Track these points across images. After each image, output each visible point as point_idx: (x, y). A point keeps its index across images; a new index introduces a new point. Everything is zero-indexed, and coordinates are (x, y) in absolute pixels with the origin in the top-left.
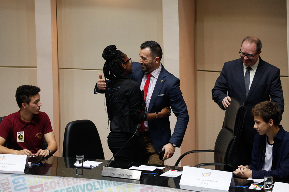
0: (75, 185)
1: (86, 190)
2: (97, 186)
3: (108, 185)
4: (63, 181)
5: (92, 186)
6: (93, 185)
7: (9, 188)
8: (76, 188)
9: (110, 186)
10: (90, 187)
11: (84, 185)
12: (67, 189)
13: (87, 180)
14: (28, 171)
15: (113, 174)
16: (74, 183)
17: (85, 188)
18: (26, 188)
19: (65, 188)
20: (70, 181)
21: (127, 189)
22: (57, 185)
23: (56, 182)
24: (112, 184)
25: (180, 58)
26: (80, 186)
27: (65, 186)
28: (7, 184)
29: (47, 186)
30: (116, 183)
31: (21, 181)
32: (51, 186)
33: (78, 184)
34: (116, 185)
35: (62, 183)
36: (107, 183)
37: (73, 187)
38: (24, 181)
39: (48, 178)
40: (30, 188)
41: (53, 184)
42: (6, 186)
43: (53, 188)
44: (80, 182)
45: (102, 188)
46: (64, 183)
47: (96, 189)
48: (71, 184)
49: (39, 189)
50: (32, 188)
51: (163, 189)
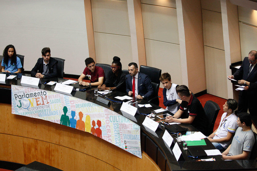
0: (85, 103)
1: (88, 106)
2: (92, 105)
4: (81, 101)
5: (90, 105)
7: (63, 100)
9: (95, 106)
12: (82, 104)
13: (88, 102)
15: (100, 100)
18: (69, 101)
19: (81, 103)
21: (101, 108)
23: (79, 101)
29: (75, 102)
31: (67, 98)
33: (86, 103)
36: (95, 104)
37: (84, 104)
38: (68, 98)
39: (76, 99)
41: (77, 101)
42: (62, 99)
43: (78, 103)
48: (83, 102)
49: (73, 102)
50: (71, 101)
51: (111, 111)
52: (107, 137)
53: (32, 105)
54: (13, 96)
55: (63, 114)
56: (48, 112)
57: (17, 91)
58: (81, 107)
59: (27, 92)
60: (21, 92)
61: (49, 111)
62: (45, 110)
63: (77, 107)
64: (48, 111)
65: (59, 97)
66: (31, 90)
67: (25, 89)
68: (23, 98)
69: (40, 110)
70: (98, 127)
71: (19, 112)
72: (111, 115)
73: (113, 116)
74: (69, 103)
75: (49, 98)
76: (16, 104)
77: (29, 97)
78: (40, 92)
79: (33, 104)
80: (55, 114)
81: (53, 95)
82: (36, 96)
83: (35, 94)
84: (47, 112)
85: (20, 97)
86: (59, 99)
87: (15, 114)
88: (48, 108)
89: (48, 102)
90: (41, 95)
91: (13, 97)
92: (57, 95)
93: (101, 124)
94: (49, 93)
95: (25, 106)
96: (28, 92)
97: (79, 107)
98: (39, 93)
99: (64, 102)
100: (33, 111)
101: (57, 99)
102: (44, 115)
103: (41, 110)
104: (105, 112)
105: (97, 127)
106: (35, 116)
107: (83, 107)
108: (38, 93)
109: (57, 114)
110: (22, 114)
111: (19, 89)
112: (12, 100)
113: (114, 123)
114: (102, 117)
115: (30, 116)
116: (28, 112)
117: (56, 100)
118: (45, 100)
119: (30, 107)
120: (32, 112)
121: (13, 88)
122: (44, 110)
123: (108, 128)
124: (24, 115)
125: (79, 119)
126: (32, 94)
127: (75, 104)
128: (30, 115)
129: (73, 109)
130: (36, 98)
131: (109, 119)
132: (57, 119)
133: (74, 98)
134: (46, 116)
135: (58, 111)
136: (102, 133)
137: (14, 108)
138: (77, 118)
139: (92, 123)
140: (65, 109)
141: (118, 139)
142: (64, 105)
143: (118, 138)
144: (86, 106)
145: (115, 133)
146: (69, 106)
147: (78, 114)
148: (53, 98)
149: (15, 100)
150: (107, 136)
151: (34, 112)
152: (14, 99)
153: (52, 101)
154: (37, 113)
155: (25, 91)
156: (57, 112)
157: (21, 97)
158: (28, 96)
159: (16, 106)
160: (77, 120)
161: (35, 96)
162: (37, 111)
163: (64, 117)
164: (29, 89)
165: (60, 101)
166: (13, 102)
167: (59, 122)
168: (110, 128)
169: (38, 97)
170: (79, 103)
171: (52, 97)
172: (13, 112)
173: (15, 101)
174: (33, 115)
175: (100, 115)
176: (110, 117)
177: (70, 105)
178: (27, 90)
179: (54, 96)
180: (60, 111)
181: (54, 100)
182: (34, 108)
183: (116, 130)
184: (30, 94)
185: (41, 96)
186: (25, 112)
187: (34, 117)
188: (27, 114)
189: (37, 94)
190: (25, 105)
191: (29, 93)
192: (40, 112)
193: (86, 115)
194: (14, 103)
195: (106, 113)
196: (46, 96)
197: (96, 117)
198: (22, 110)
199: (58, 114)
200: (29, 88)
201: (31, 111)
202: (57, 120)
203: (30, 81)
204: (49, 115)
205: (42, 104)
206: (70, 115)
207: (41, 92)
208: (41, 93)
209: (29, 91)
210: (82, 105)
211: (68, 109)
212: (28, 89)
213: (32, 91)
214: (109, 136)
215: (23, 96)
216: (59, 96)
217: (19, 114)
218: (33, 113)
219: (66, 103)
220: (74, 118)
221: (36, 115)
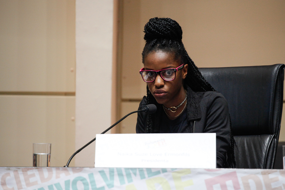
0: (45, 185)
2: (100, 182)
3: (125, 178)
4: (17, 178)
5: (86, 184)
6: (88, 180)
9: (130, 181)
10: (83, 186)
11: (67, 183)
13: (74, 171)
16: (43, 179)
20: (33, 175)
24: (135, 174)
26: (58, 185)
33: (54, 181)
34: (146, 176)
35: (14, 181)
36: (125, 175)
44: (57, 177)
45: (111, 186)
46: (19, 182)
48: (35, 183)
51: (263, 174)
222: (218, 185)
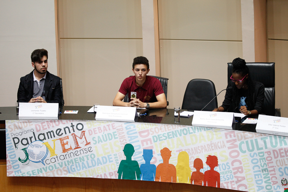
0: (174, 130)
1: (182, 134)
2: (191, 131)
3: (199, 130)
4: (165, 127)
6: (188, 130)
7: (123, 133)
8: (174, 132)
9: (201, 131)
10: (186, 132)
11: (181, 130)
12: (168, 133)
13: (183, 127)
14: (138, 119)
16: (173, 128)
17: (182, 132)
18: (136, 133)
19: (166, 132)
20: (170, 127)
21: (214, 133)
22: (160, 130)
23: (159, 128)
24: (202, 129)
25: (255, 30)
26: (178, 131)
27: (166, 131)
28: (121, 130)
29: (151, 131)
30: (206, 129)
31: (132, 127)
32: (155, 131)
33: (176, 129)
34: (206, 130)
36: (199, 128)
37: (173, 132)
38: (134, 127)
39: (153, 125)
40: (139, 132)
41: (157, 129)
42: (120, 132)
43: (157, 133)
44: (178, 128)
45: (194, 132)
46: (165, 129)
47: (190, 133)
48: (171, 130)
49: (146, 134)
50: (140, 133)
51: (243, 133)
52: (233, 183)
53: (53, 153)
54: (10, 141)
55: (124, 158)
56: (90, 162)
57: (18, 131)
58: (166, 139)
59: (40, 130)
60: (27, 132)
61: (90, 159)
62: (82, 159)
63: (156, 141)
64: (88, 159)
65: (113, 129)
66: (48, 126)
67: (36, 125)
68: (31, 142)
69: (69, 159)
70: (209, 169)
71: (22, 170)
72: (243, 140)
73: (247, 142)
74: (137, 137)
75: (90, 135)
76: (15, 157)
77: (45, 138)
78: (69, 125)
79: (55, 151)
80: (105, 161)
81: (98, 128)
82: (60, 134)
83: (59, 131)
84: (87, 162)
85: (25, 142)
86: (114, 133)
87: (15, 176)
88: (89, 153)
89: (88, 142)
90: (72, 132)
91: (8, 144)
92: (108, 126)
93: (217, 162)
94: (89, 125)
95: (36, 158)
96: (42, 129)
97: (160, 140)
98: (67, 127)
99: (124, 136)
100: (55, 165)
101: (108, 134)
102: (79, 168)
103: (72, 160)
104: (227, 138)
105: (206, 168)
106: (59, 172)
107: (172, 138)
108: (65, 129)
109: (110, 162)
110: (31, 173)
111: (23, 127)
112: (7, 149)
113: (250, 154)
114: (220, 148)
115: (48, 174)
116: (45, 167)
117: (105, 135)
118: (81, 138)
119: (49, 157)
120: (52, 166)
121: (10, 126)
122: (80, 158)
123: (237, 165)
124: (33, 174)
125: (162, 162)
126: (52, 131)
127: (150, 136)
128: (49, 172)
129: (147, 146)
130: (60, 139)
131: (238, 149)
132: (111, 171)
133: (147, 126)
134: (84, 168)
135: (111, 155)
136: (221, 178)
137: (12, 165)
138: (158, 161)
139: (193, 165)
140: (129, 150)
141: (264, 180)
142: (124, 141)
143: (263, 178)
144: (178, 135)
145: (254, 172)
146: (138, 141)
147: (160, 153)
148: (100, 132)
149: (13, 149)
150: (233, 181)
151: (58, 166)
152: (12, 146)
153: (97, 139)
154: (64, 166)
155: (37, 129)
156: (110, 157)
157: (28, 141)
158: (42, 137)
159: (16, 161)
160: (157, 165)
161: (58, 135)
162: (63, 163)
163: (126, 164)
164: (46, 124)
165: (116, 137)
166: (9, 153)
167: (116, 176)
168: (241, 163)
169: (66, 135)
170: (160, 133)
171: (97, 132)
172: (9, 172)
173: (14, 151)
174: (55, 172)
175: (213, 145)
176: (240, 144)
177: (140, 139)
178: (39, 126)
179: (102, 129)
180: (115, 155)
181: (103, 136)
182: (56, 159)
183: (257, 166)
184: (47, 133)
185: (71, 134)
186: (36, 169)
187: (57, 176)
188: (41, 172)
189: (63, 131)
190: (36, 156)
191: (45, 132)
192: (71, 164)
193: (178, 153)
194: (12, 155)
195: (229, 139)
196: (84, 131)
197: (203, 150)
198: (28, 167)
199: (112, 161)
200: (44, 122)
201: (51, 164)
202: (110, 173)
203: (38, 111)
204: (91, 167)
205: (74, 147)
206: (141, 158)
207: (72, 126)
208: (71, 129)
209: (45, 127)
210: (169, 135)
211: (135, 148)
212: (42, 123)
213: (51, 127)
214: (239, 179)
215: (31, 138)
216: (113, 126)
217: (22, 174)
218: (54, 168)
219: (129, 137)
220: (151, 162)
221: (61, 171)
222: (229, 135)
